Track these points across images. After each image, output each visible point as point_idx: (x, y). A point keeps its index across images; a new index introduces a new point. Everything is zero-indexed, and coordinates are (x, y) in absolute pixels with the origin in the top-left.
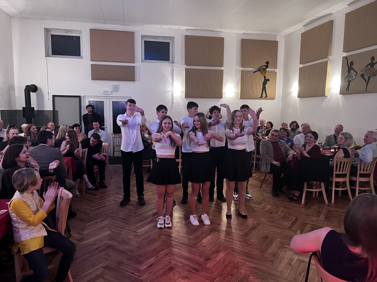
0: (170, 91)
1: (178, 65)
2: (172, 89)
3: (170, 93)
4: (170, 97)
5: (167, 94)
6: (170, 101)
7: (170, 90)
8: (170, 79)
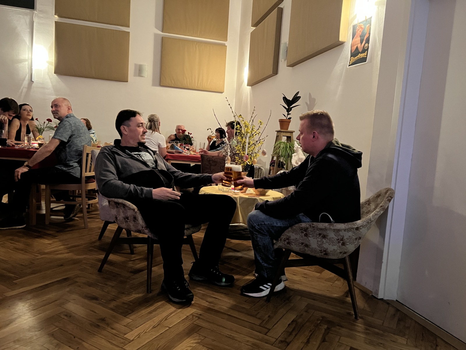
0: (25, 60)
1: (41, 15)
2: (30, 56)
3: (27, 63)
4: (27, 70)
5: (21, 65)
6: (25, 77)
7: (27, 58)
8: (27, 39)
